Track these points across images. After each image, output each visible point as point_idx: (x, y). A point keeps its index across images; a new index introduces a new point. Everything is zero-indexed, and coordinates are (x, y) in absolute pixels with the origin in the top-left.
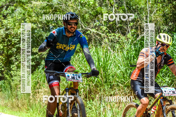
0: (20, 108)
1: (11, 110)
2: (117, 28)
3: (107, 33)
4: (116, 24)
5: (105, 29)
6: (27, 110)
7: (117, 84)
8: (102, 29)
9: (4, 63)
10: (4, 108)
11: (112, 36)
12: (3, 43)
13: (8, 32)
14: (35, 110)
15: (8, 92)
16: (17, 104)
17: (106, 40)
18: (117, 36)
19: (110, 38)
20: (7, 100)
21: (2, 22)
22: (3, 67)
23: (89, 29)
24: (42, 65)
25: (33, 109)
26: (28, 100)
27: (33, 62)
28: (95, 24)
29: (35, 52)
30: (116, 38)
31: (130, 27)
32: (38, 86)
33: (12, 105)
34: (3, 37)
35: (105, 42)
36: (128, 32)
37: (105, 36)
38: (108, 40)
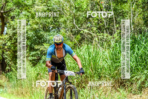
0: (24, 95)
1: (16, 97)
2: (105, 29)
3: (97, 33)
4: (104, 26)
5: (95, 30)
6: (30, 96)
7: (105, 76)
8: (93, 29)
9: (11, 57)
10: (11, 95)
11: (101, 36)
12: (11, 40)
13: (14, 32)
14: (36, 96)
15: (14, 82)
16: (21, 92)
17: (96, 39)
18: (105, 35)
19: (99, 37)
20: (13, 88)
21: (10, 23)
22: (10, 61)
23: (82, 29)
24: (43, 60)
25: (34, 96)
26: (31, 88)
27: (35, 57)
28: (87, 25)
29: (36, 49)
30: (104, 37)
31: (116, 28)
32: (39, 77)
33: (18, 92)
34: (10, 36)
35: (95, 40)
36: (115, 32)
37: (95, 35)
38: (98, 39)
